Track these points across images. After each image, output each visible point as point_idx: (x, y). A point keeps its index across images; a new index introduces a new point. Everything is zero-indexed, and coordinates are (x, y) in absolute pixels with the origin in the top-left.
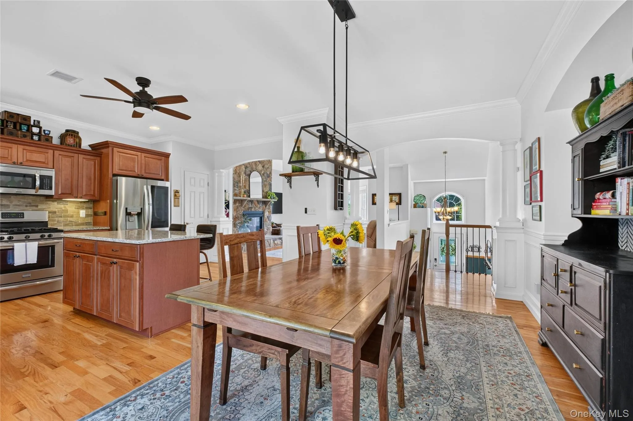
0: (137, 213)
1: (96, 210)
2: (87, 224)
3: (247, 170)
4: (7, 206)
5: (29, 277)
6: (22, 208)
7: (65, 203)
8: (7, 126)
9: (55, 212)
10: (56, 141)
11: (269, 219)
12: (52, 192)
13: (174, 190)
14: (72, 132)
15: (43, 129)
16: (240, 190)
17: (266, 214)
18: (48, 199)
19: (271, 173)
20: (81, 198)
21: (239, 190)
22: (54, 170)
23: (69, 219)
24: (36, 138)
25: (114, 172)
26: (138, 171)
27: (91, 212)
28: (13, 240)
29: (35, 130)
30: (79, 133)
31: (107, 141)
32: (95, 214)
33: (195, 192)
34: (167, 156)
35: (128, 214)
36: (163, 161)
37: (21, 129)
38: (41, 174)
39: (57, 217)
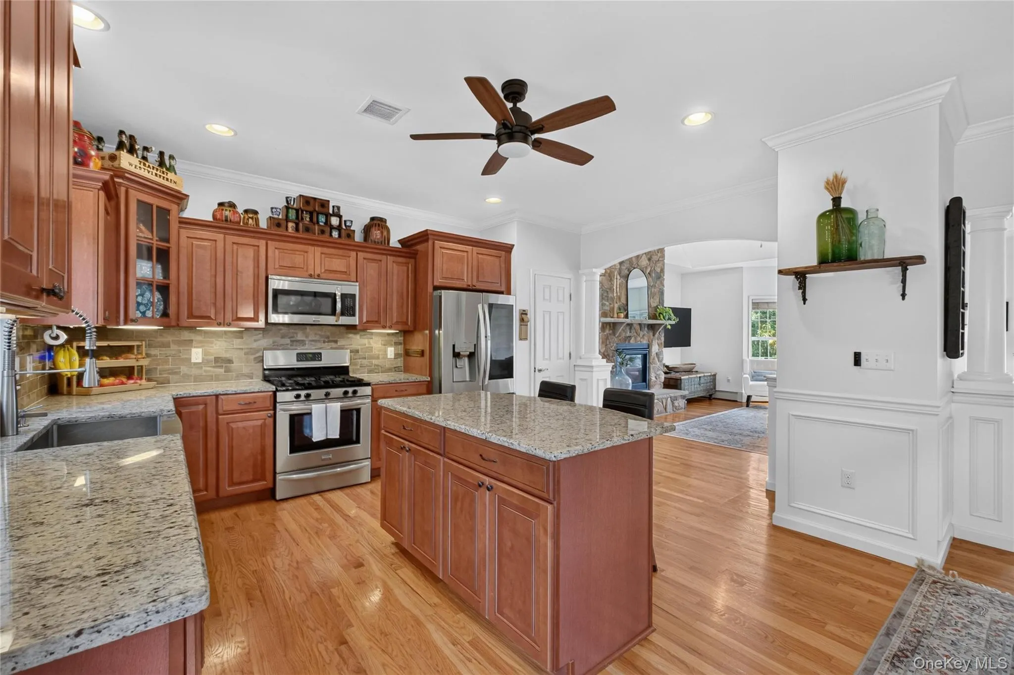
0: (468, 353)
1: (408, 348)
2: (396, 369)
3: (624, 268)
4: (302, 342)
5: (330, 459)
6: (319, 345)
7: (369, 336)
8: (302, 219)
9: (357, 351)
10: (358, 237)
11: (658, 358)
12: (355, 320)
13: (520, 310)
14: (379, 220)
15: (344, 219)
16: (612, 305)
17: (655, 348)
18: (349, 331)
19: (662, 270)
20: (390, 328)
21: (610, 304)
22: (357, 284)
23: (375, 362)
24: (335, 234)
25: (436, 284)
26: (467, 279)
27: (401, 349)
28: (311, 399)
29: (335, 221)
30: (387, 222)
31: (427, 230)
32: (407, 353)
33: (550, 312)
34: (507, 249)
35: (456, 355)
36: (502, 259)
37: (318, 222)
38: (343, 292)
39: (360, 359)
